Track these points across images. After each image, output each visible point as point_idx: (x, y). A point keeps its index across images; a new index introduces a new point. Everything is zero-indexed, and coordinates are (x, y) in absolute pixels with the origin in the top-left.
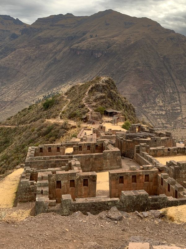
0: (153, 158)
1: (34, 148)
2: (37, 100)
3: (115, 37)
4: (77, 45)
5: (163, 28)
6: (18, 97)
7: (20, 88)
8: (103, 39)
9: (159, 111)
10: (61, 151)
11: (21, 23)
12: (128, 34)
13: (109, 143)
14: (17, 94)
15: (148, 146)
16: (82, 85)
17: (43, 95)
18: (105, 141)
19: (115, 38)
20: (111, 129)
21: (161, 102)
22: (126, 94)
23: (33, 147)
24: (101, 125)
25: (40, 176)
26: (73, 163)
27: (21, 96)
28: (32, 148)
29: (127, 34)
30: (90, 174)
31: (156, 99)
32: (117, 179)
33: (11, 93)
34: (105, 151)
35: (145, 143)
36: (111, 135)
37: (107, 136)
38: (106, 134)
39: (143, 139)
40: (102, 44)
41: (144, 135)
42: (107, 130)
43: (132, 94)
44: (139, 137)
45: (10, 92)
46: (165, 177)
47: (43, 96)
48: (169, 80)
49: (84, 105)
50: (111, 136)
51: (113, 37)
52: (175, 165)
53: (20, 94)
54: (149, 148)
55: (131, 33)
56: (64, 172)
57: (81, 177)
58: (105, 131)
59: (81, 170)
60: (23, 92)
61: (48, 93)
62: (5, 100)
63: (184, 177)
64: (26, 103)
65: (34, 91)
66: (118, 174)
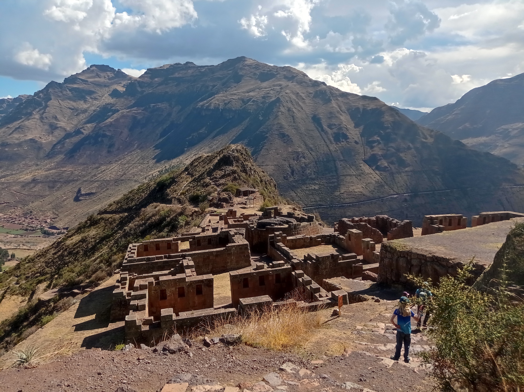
0: (290, 251)
1: (136, 246)
2: (151, 176)
3: (251, 92)
4: (201, 104)
5: (311, 80)
6: (125, 174)
7: (127, 162)
8: (235, 94)
9: (311, 185)
10: (173, 247)
11: (124, 76)
12: (268, 88)
13: (236, 234)
14: (122, 170)
15: (285, 235)
16: (208, 156)
17: (158, 170)
18: (231, 231)
19: (252, 94)
20: (244, 214)
21: (313, 174)
22: (268, 165)
23: (134, 244)
24: (231, 208)
25: (138, 284)
26: (185, 264)
27: (128, 172)
28: (133, 246)
29: (266, 88)
30: (205, 277)
31: (306, 170)
32: (241, 282)
33: (116, 168)
34: (230, 245)
35: (281, 232)
36: (242, 221)
37: (236, 223)
38: (235, 221)
39: (279, 227)
40: (234, 101)
41: (281, 221)
42: (238, 215)
43: (276, 165)
44: (274, 223)
45: (113, 167)
46: (301, 275)
47: (159, 172)
48: (322, 146)
49: (210, 183)
50: (242, 223)
51: (248, 92)
52: (313, 259)
53: (127, 170)
54: (285, 237)
55: (270, 87)
56: (171, 277)
57: (192, 283)
58: (237, 217)
59: (195, 272)
60: (131, 168)
61: (165, 167)
62: (107, 179)
63: (324, 274)
64: (136, 181)
65: (147, 165)
66: (241, 275)
